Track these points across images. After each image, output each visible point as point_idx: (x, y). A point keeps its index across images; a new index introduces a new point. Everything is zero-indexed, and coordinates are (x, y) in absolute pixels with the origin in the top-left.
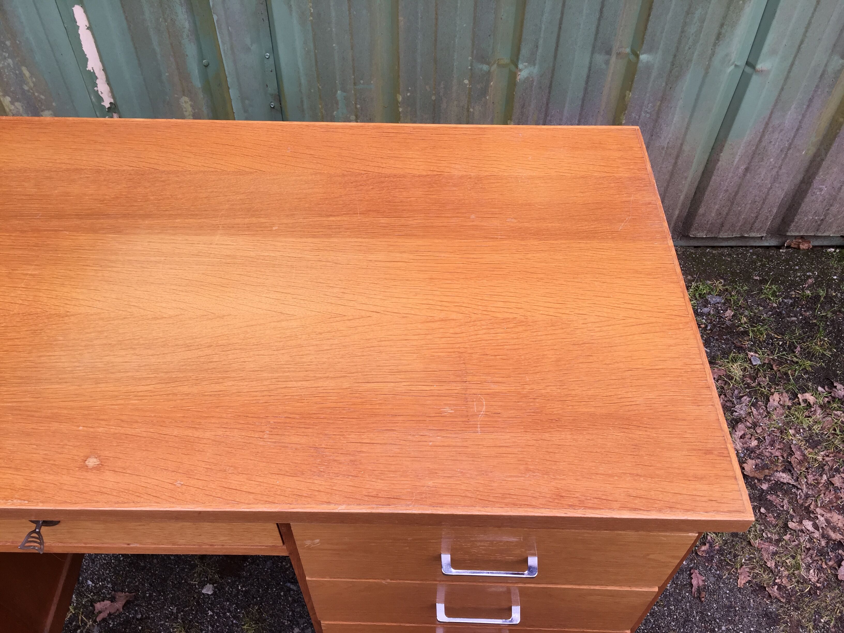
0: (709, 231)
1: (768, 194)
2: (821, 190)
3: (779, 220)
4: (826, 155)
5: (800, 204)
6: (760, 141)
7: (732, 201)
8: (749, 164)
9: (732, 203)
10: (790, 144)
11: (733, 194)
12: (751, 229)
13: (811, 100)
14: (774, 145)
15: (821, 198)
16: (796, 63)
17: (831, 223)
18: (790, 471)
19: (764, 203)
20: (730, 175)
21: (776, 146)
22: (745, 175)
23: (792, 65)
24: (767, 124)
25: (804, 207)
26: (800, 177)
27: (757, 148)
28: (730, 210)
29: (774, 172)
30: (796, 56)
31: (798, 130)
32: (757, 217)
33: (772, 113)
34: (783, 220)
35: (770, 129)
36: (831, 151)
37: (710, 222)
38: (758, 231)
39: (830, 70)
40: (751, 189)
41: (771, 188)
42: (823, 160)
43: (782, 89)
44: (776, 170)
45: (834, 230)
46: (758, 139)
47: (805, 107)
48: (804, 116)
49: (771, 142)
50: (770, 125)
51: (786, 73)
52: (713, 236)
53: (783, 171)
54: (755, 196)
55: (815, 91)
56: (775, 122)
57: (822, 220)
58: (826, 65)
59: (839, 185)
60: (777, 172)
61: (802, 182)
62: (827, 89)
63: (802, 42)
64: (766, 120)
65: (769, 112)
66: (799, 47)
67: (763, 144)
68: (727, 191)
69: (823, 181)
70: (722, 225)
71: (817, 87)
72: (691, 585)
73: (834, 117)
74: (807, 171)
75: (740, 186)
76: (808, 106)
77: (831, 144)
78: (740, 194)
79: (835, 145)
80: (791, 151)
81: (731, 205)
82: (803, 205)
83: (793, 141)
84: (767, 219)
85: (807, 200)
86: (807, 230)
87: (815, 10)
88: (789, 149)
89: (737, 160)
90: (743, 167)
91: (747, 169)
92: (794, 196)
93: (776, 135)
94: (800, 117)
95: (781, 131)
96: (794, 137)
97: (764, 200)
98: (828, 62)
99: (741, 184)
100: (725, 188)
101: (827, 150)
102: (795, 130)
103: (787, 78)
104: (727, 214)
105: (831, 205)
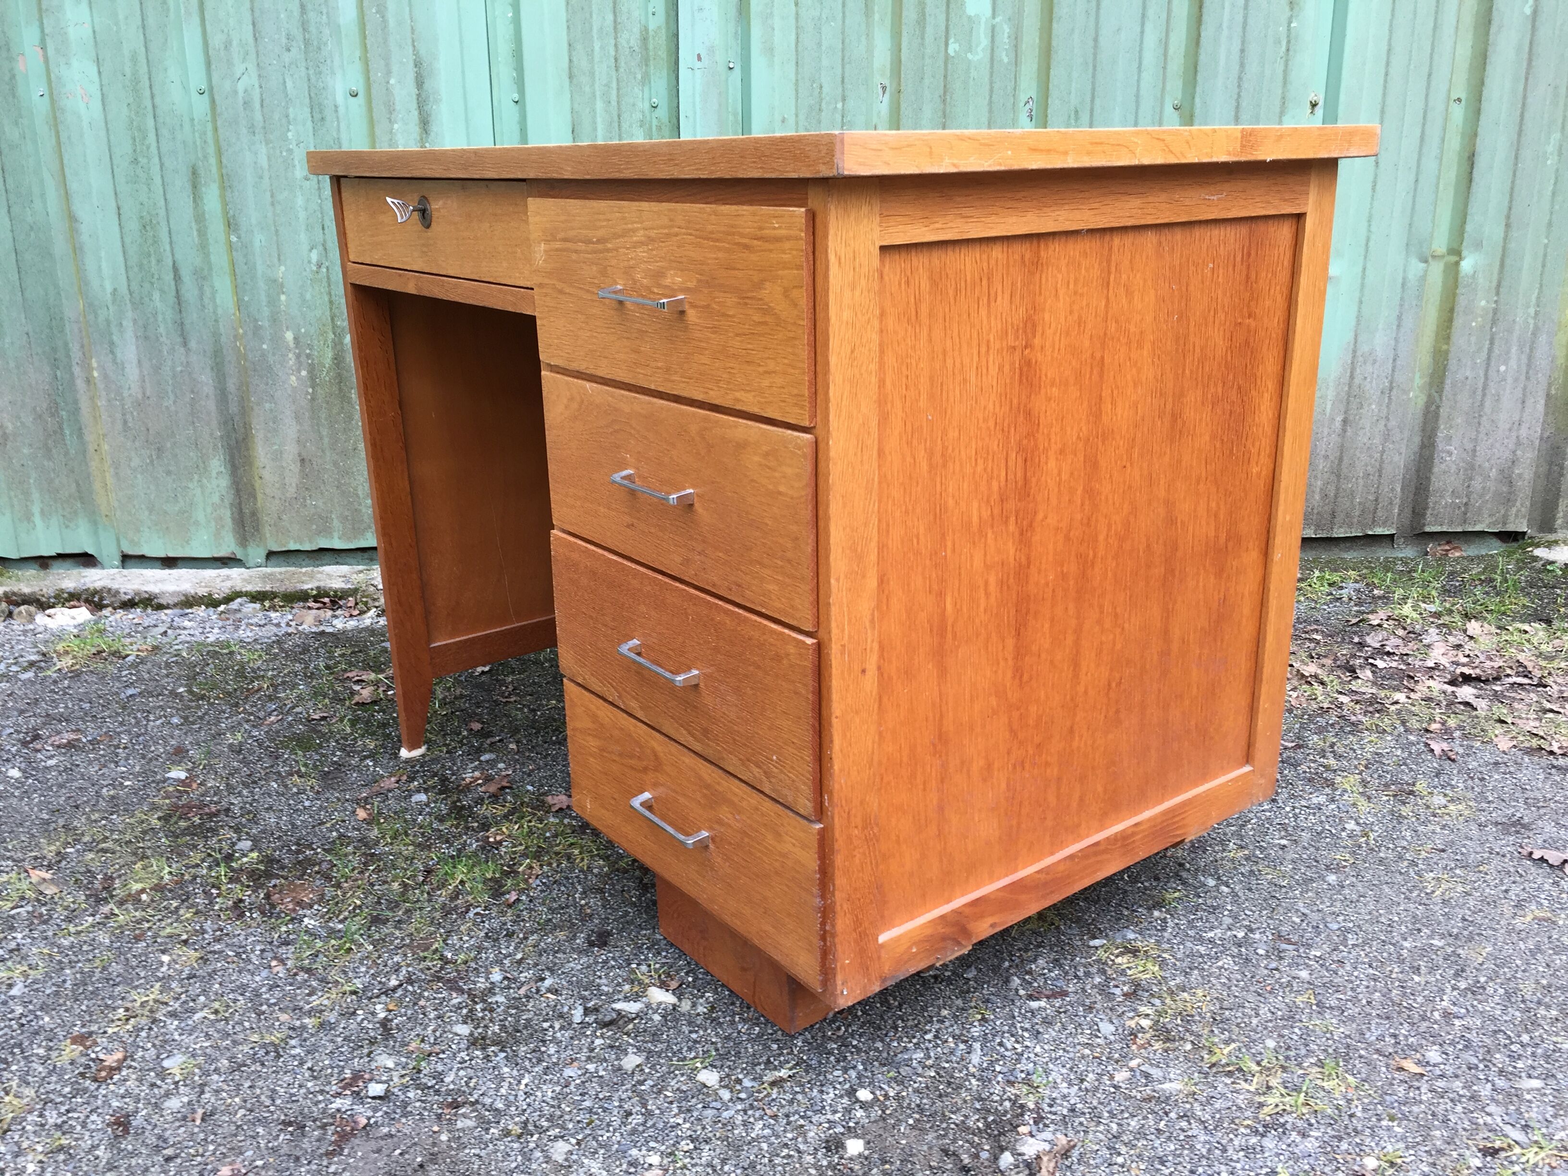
0: (1318, 527)
1: (1382, 462)
2: (1450, 454)
3: (1408, 512)
4: (1441, 399)
5: (1428, 479)
6: (1352, 377)
7: (1337, 474)
8: (1345, 413)
9: (1338, 476)
10: (1391, 383)
11: (1336, 462)
12: (1374, 521)
13: (1399, 318)
14: (1371, 382)
15: (1453, 468)
16: (1368, 266)
17: (1480, 508)
18: (1526, 676)
19: (1380, 476)
20: (1326, 431)
21: (1374, 384)
22: (1344, 431)
23: (1364, 269)
24: (1354, 352)
25: (1436, 483)
26: (1417, 440)
27: (1350, 387)
28: (1337, 489)
29: (1381, 426)
30: (1365, 257)
31: (1394, 360)
32: (1376, 500)
33: (1356, 336)
34: (1413, 512)
35: (1361, 359)
36: (1445, 393)
37: (1315, 511)
38: (1384, 524)
39: (1411, 276)
40: (1358, 455)
41: (1383, 451)
42: (1438, 407)
43: (1361, 302)
44: (1383, 422)
45: (1487, 522)
46: (1348, 374)
47: (1395, 327)
48: (1396, 340)
49: (1365, 378)
50: (1359, 353)
51: (1359, 281)
52: (1325, 536)
53: (1393, 423)
54: (1366, 465)
55: (1401, 306)
56: (1364, 348)
57: (1466, 504)
58: (1405, 271)
59: (1471, 446)
60: (1386, 426)
61: (1423, 446)
62: (1414, 303)
63: (1368, 240)
64: (1352, 346)
65: (1352, 334)
66: (1367, 244)
67: (1357, 381)
68: (1326, 457)
69: (1449, 439)
70: (1333, 515)
71: (1402, 299)
72: (1432, 751)
73: (1434, 347)
74: (1423, 430)
75: (1342, 448)
76: (1399, 326)
77: (1442, 383)
78: (1346, 460)
79: (1448, 381)
80: (1394, 392)
81: (1339, 481)
82: (1433, 479)
83: (1392, 376)
84: (1391, 503)
85: (1436, 470)
86: (1451, 522)
87: (1372, 199)
88: (1391, 390)
89: (1329, 407)
90: (1339, 419)
91: (1345, 421)
92: (1418, 471)
93: (1369, 368)
94: (1393, 342)
95: (1375, 362)
96: (1393, 371)
97: (1380, 471)
98: (1405, 266)
99: (1342, 446)
100: (1323, 452)
101: (1440, 391)
102: (1391, 361)
103: (1363, 286)
104: (1336, 496)
105: (1471, 479)
